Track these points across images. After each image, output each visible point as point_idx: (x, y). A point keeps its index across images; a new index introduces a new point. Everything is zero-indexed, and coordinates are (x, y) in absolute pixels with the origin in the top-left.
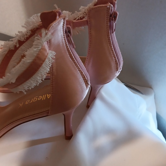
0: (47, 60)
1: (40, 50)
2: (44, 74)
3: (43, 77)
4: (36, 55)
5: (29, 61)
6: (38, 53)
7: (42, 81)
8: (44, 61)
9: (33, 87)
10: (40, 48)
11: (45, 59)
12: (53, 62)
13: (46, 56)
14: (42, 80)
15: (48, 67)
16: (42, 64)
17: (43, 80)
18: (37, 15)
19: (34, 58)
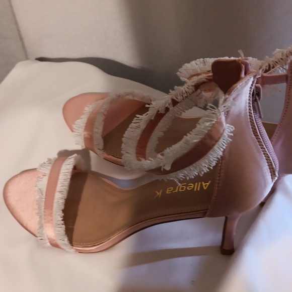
0: (221, 140)
1: (214, 124)
2: (214, 160)
3: (211, 165)
4: (207, 132)
5: (196, 141)
6: (210, 129)
7: (208, 170)
8: (217, 141)
9: (193, 177)
10: (214, 122)
11: (219, 138)
12: (229, 142)
13: (222, 134)
14: (209, 168)
15: (220, 150)
16: (213, 145)
17: (211, 168)
18: (204, 61)
19: (203, 137)
